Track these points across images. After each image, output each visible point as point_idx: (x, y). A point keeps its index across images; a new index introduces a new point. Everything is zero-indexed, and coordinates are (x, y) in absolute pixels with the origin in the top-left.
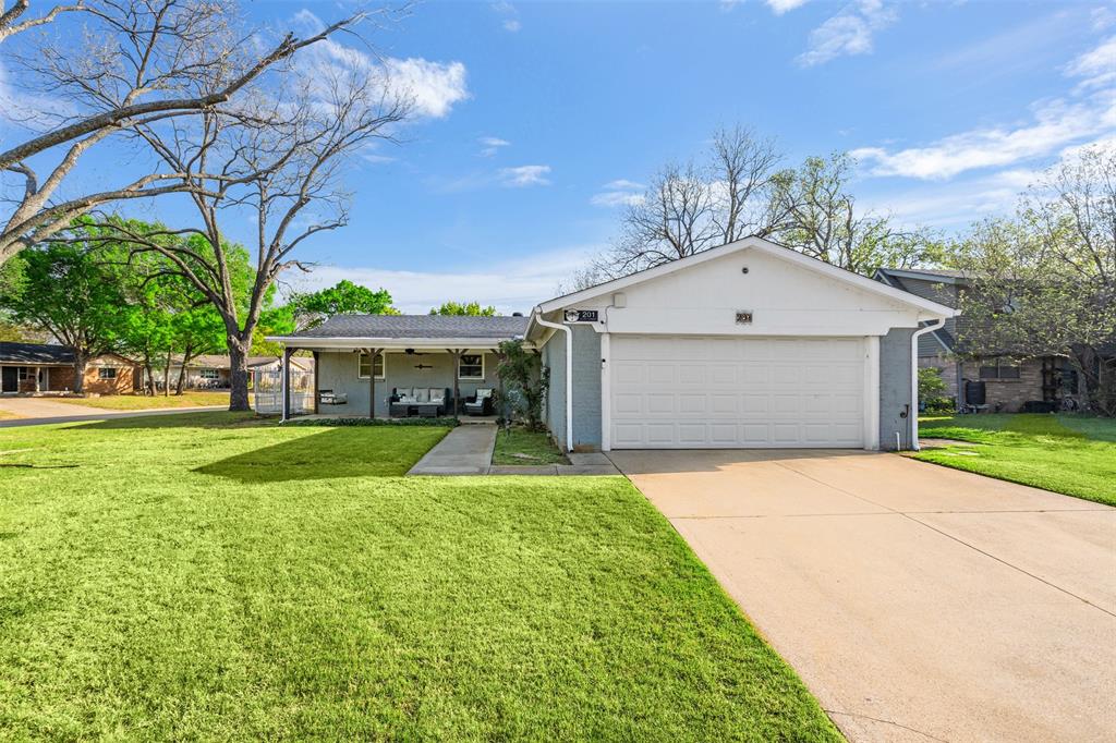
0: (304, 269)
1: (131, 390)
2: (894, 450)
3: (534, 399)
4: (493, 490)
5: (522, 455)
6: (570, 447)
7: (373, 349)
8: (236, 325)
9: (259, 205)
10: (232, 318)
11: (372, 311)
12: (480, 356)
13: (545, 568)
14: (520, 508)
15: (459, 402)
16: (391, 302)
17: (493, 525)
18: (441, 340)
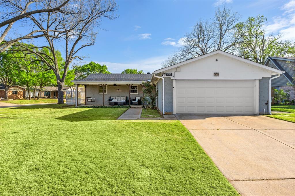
0: (80, 59)
1: (22, 98)
2: (263, 114)
3: (153, 99)
4: (141, 123)
5: (149, 115)
6: (164, 113)
7: (104, 84)
8: (59, 77)
9: (66, 38)
10: (58, 75)
11: (101, 72)
12: (137, 86)
13: (154, 139)
14: (148, 127)
15: (130, 101)
16: (107, 69)
17: (141, 131)
18: (125, 82)
